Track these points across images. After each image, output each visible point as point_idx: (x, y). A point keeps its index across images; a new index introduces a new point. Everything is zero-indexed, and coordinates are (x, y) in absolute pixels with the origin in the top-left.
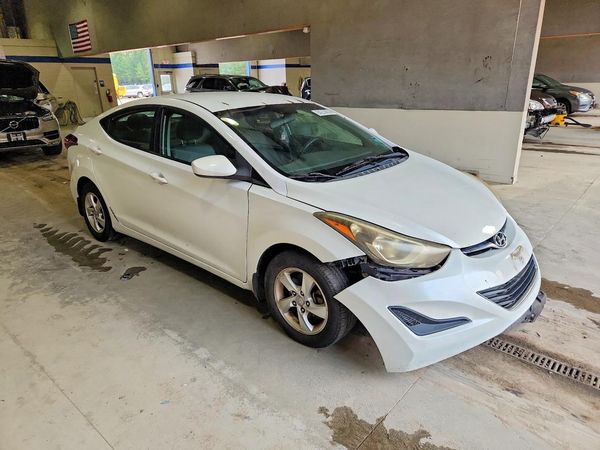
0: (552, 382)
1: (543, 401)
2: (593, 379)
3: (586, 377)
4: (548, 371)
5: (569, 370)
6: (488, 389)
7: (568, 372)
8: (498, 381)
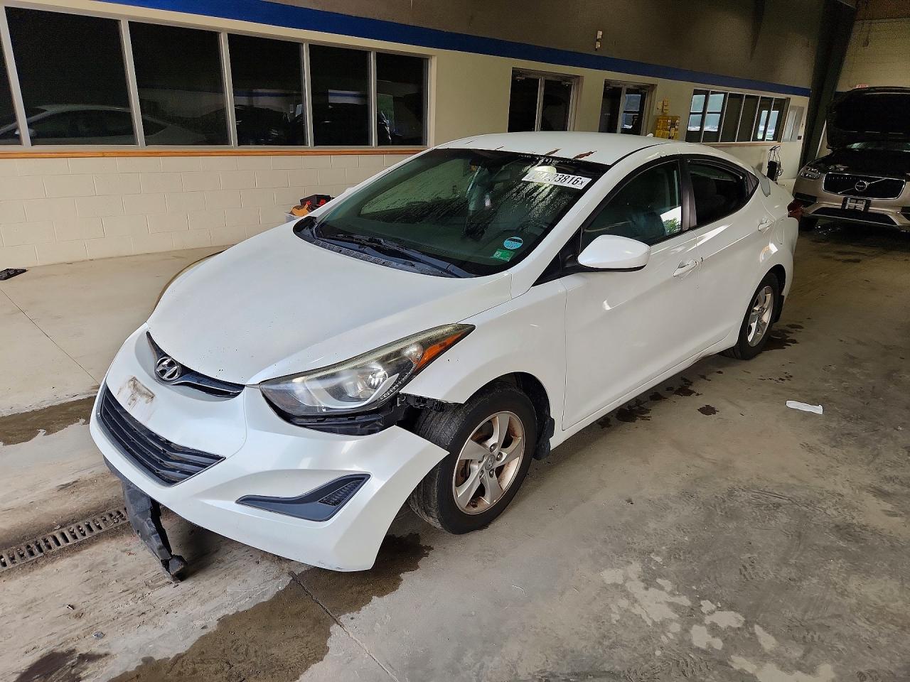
0: (45, 521)
1: (34, 500)
2: (8, 562)
3: (17, 557)
4: (62, 527)
5: (45, 548)
6: (93, 469)
7: (43, 544)
8: (92, 482)
